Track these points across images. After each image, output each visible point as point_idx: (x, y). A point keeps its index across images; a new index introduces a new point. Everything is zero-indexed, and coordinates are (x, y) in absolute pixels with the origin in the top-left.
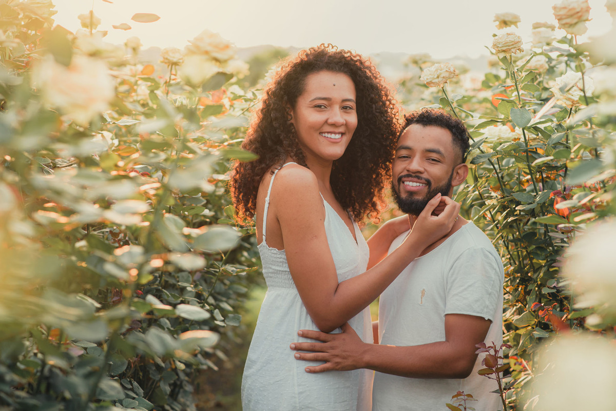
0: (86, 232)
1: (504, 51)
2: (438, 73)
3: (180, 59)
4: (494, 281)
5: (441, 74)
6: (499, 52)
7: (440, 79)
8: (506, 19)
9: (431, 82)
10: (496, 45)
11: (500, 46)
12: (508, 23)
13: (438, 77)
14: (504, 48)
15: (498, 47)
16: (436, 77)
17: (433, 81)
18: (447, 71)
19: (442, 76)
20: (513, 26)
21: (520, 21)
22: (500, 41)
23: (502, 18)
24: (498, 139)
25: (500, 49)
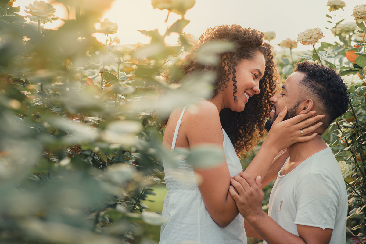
0: (47, 153)
1: (362, 18)
2: (311, 35)
3: (114, 29)
4: (331, 198)
5: (312, 35)
6: (358, 18)
7: (312, 39)
8: (336, 4)
9: (305, 41)
10: (356, 13)
11: (359, 14)
12: (337, 7)
13: (311, 38)
14: (362, 16)
15: (358, 15)
16: (309, 38)
17: (307, 41)
18: (317, 33)
19: (314, 37)
20: (340, 9)
21: (345, 6)
22: (359, 10)
23: (333, 3)
24: (351, 84)
25: (359, 16)
